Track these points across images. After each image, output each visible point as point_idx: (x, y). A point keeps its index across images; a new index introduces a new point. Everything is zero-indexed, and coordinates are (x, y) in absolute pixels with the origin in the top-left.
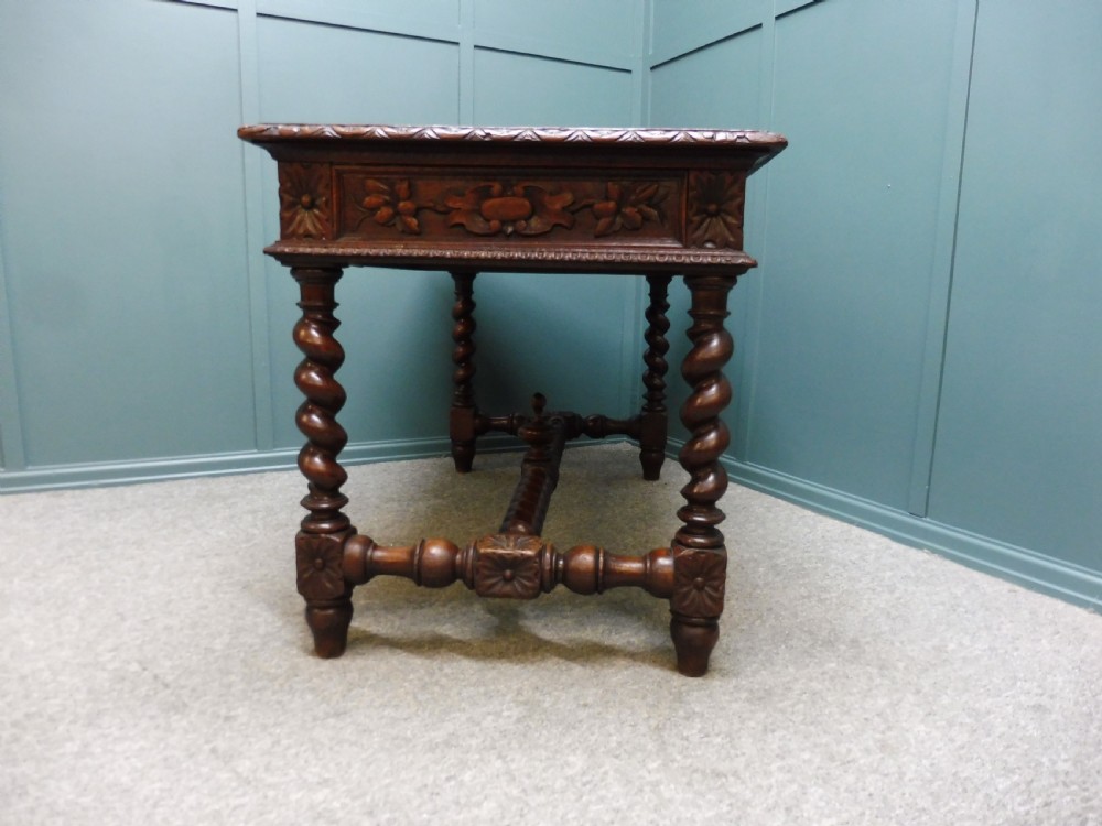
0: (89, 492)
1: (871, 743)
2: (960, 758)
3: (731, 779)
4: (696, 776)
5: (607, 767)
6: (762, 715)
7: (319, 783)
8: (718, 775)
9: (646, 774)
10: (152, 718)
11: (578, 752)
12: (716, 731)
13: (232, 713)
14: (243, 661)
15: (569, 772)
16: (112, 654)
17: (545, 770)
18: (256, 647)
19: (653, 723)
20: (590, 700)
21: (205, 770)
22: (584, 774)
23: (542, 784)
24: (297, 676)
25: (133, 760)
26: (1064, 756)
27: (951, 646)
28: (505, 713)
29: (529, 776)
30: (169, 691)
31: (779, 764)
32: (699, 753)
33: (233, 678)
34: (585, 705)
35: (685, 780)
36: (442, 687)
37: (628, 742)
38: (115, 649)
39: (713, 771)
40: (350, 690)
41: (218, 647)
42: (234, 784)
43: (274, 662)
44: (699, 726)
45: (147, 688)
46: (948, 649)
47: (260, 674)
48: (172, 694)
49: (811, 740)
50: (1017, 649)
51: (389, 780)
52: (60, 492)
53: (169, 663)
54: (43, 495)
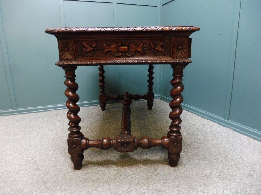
0: (31, 114)
1: (202, 183)
2: (225, 188)
3: (163, 192)
4: (155, 191)
5: (133, 188)
6: (176, 175)
7: (64, 190)
8: (160, 191)
9: (142, 190)
10: (31, 172)
11: (127, 184)
12: (163, 179)
13: (49, 171)
14: (55, 158)
15: (124, 189)
17: (118, 188)
18: (58, 154)
19: (147, 176)
21: (40, 186)
22: (127, 190)
23: (117, 192)
25: (25, 183)
26: (254, 189)
27: (230, 156)
29: (114, 190)
30: (36, 165)
31: (177, 189)
32: (157, 185)
33: (52, 162)
34: (132, 171)
35: (152, 192)
37: (140, 181)
38: (27, 154)
39: (159, 190)
41: (50, 154)
42: (45, 190)
43: (61, 158)
44: (159, 177)
45: (32, 164)
46: (229, 157)
47: (58, 161)
48: (37, 166)
49: (187, 182)
50: (247, 157)
51: (80, 190)
52: (25, 114)
53: (38, 158)
54: (21, 115)
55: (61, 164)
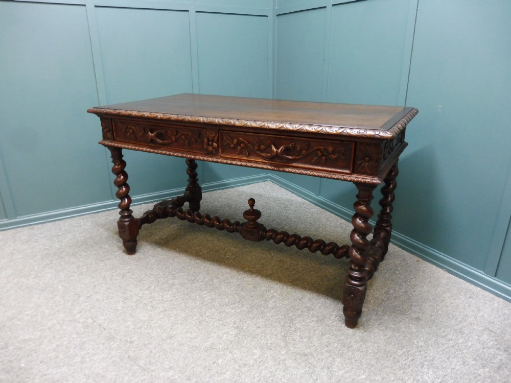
0: (44, 225)
1: (358, 338)
2: (388, 342)
3: (310, 356)
4: (298, 356)
5: (268, 354)
6: (321, 328)
7: (169, 368)
8: (305, 355)
9: (281, 356)
10: (103, 344)
11: (257, 348)
12: (305, 336)
13: (132, 340)
14: (131, 315)
15: (255, 357)
16: (80, 314)
17: (246, 357)
18: (134, 308)
19: (283, 334)
20: (260, 325)
21: (128, 365)
22: (259, 358)
23: (246, 363)
24: (152, 320)
25: (102, 363)
26: (422, 339)
27: (392, 291)
28: (231, 333)
29: (241, 360)
30: (106, 331)
31: (326, 349)
32: (299, 346)
33: (129, 323)
34: (259, 327)
35: (294, 358)
36: (207, 322)
37: (274, 343)
38: (80, 312)
39: (304, 353)
40: (173, 326)
41: (120, 308)
42: (140, 371)
44: (299, 334)
45: (98, 330)
46: (390, 293)
47: (138, 321)
48: (108, 332)
49: (338, 338)
51: (193, 365)
52: (32, 226)
53: (103, 318)
54: (26, 228)
55: (146, 327)
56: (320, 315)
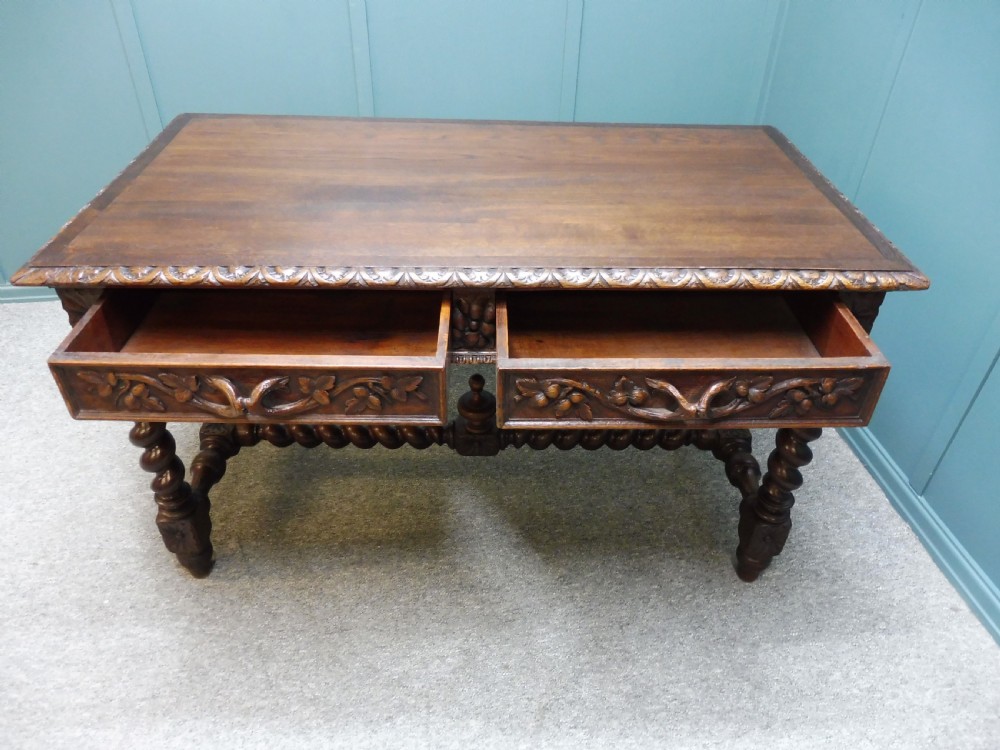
7: (311, 700)
10: (232, 603)
11: (480, 717)
12: (584, 725)
15: (465, 736)
17: (450, 729)
18: (311, 538)
21: (250, 666)
27: (837, 675)
32: (560, 744)
36: (418, 617)
37: (517, 717)
40: (357, 605)
42: (263, 686)
50: (895, 696)
56: (643, 681)
